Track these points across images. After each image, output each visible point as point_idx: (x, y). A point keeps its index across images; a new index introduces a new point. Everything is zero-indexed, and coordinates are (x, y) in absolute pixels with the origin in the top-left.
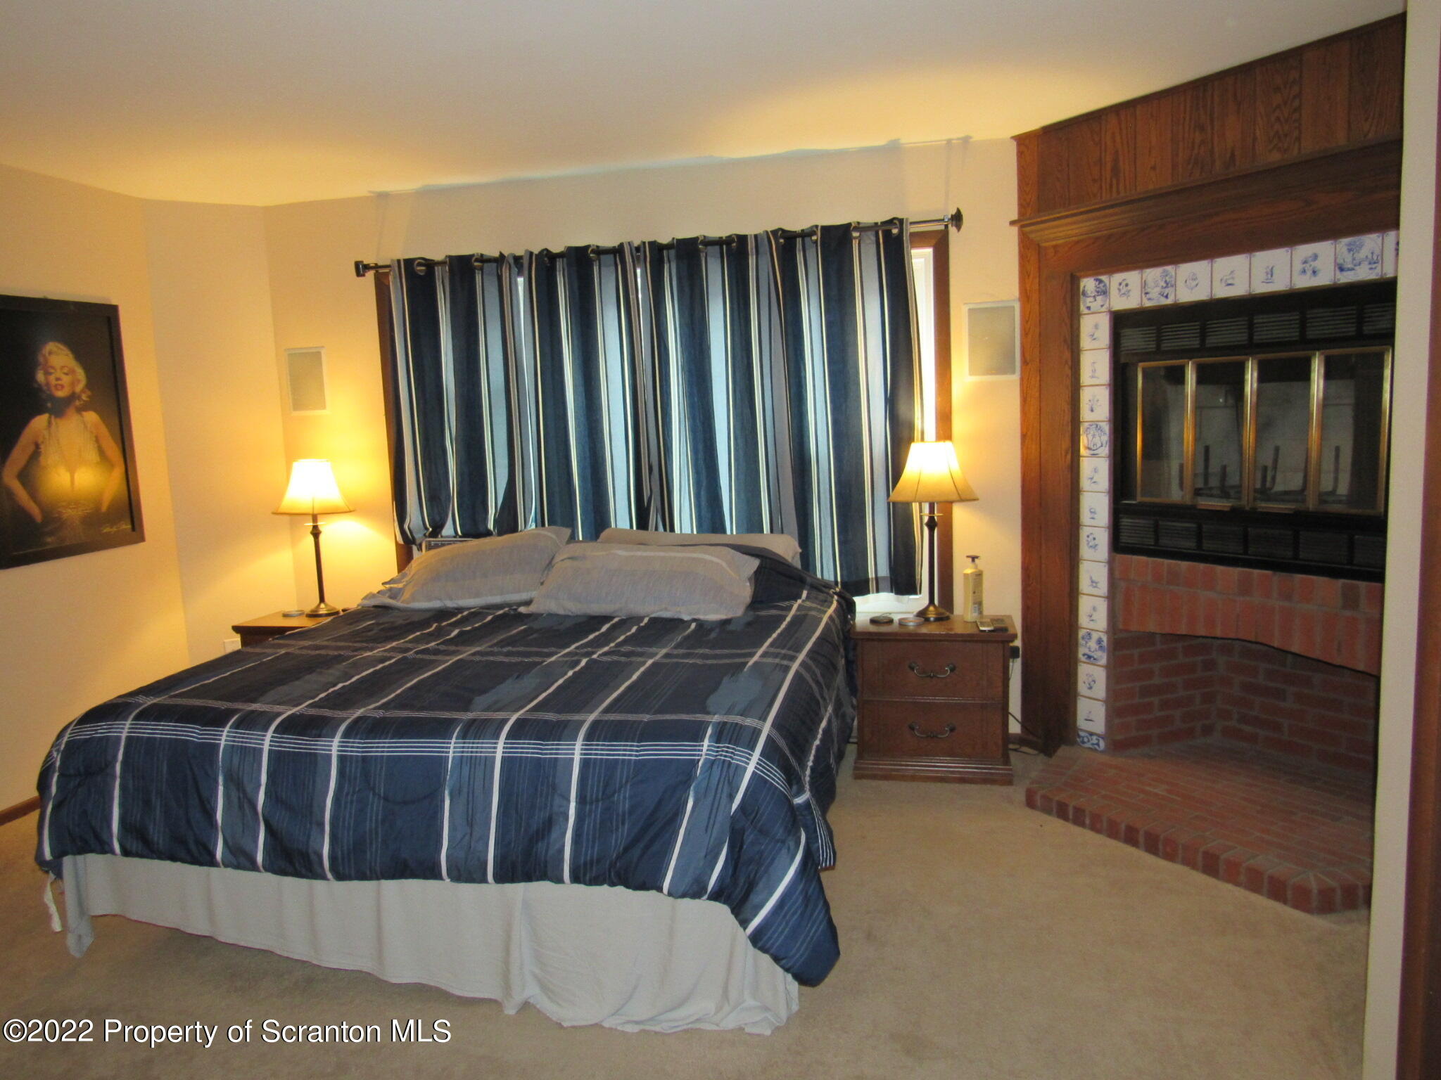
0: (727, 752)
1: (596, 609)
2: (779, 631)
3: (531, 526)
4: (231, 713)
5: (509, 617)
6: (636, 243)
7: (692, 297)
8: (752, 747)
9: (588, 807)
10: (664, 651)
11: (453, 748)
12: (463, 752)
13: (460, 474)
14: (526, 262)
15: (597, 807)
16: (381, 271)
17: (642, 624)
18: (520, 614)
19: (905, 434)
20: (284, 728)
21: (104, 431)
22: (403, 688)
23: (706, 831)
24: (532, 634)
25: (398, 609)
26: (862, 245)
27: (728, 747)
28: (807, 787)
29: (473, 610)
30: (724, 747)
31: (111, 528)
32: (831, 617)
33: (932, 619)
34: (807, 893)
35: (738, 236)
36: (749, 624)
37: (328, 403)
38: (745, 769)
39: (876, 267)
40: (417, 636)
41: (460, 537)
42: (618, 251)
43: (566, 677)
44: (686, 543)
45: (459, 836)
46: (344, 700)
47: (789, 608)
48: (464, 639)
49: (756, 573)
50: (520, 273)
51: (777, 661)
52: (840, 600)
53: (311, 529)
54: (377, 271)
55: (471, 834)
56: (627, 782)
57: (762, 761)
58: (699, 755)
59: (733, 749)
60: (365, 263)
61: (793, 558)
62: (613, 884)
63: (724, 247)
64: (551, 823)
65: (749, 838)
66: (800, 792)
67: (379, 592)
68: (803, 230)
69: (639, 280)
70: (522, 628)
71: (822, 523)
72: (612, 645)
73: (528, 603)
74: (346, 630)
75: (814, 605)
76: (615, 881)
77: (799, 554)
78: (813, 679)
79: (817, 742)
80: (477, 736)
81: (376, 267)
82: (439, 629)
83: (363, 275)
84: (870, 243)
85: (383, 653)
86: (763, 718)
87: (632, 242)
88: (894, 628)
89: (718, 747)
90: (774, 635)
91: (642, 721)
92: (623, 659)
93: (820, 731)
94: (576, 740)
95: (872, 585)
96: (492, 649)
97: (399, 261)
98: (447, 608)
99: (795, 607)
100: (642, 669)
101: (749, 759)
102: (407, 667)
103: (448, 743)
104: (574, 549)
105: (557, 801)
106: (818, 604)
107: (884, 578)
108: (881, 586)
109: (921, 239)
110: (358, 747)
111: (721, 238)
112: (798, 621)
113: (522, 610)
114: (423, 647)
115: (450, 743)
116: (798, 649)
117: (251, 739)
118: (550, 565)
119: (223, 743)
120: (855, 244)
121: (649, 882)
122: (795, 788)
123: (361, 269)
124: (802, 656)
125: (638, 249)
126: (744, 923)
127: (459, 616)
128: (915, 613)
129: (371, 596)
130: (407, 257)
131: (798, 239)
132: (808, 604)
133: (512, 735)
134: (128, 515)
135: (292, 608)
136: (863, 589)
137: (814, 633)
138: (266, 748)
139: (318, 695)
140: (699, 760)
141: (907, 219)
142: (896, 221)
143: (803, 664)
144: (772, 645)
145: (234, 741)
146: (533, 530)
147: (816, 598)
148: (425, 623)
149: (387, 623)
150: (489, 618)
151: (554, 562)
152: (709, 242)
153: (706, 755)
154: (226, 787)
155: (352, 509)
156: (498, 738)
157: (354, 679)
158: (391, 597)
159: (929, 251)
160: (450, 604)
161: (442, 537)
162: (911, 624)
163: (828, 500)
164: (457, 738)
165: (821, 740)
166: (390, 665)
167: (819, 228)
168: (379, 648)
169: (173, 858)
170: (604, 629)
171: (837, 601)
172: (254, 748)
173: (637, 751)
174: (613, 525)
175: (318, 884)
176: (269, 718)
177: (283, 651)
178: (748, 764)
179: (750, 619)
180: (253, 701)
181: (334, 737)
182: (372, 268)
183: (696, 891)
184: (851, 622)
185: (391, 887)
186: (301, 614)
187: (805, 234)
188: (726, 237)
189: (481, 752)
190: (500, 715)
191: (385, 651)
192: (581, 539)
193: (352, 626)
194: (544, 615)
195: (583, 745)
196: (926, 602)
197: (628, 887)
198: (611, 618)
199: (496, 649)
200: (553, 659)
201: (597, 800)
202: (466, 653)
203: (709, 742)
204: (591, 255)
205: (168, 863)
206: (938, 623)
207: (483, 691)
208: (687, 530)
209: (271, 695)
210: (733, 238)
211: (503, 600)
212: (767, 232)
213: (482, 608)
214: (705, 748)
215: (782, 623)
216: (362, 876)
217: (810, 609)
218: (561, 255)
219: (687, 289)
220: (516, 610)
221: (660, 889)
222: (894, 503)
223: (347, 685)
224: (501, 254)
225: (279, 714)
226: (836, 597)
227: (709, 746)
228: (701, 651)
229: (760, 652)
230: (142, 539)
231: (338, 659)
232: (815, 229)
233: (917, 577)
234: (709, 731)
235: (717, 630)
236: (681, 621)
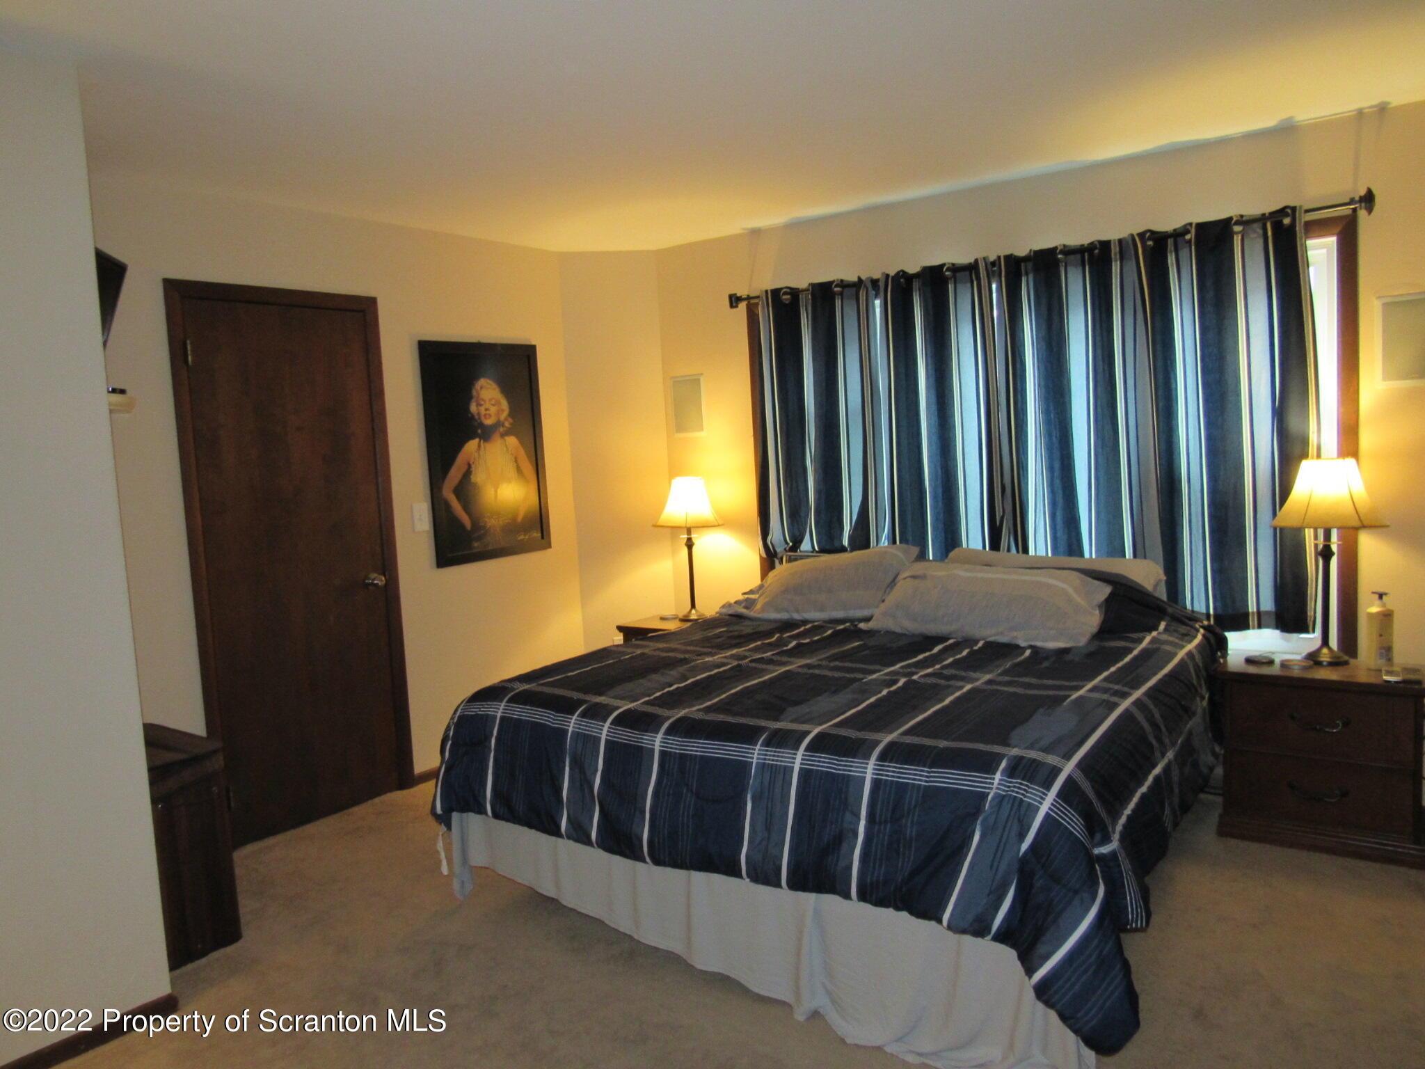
0: (1019, 788)
1: (932, 629)
2: (1120, 665)
3: (884, 543)
4: (580, 703)
5: (849, 631)
6: (992, 258)
7: (1050, 310)
8: (1048, 786)
9: (877, 827)
10: (987, 677)
11: (756, 754)
12: (765, 759)
13: (818, 492)
14: (882, 284)
15: (885, 829)
16: (753, 301)
17: (976, 648)
18: (861, 631)
19: (1297, 450)
20: (618, 722)
21: (522, 452)
22: (728, 694)
23: (991, 867)
24: (863, 651)
25: (750, 619)
26: (1246, 240)
27: (1021, 784)
28: (1116, 836)
29: (816, 624)
30: (1016, 783)
31: (525, 535)
32: (1190, 654)
33: (1325, 663)
34: (1101, 951)
35: (1100, 242)
36: (1090, 655)
37: (705, 426)
38: (1038, 808)
39: (1263, 265)
40: (758, 645)
41: (817, 552)
42: (972, 268)
43: (879, 696)
44: (1039, 565)
45: (758, 839)
46: (672, 700)
47: (1140, 641)
48: (799, 651)
49: (1107, 600)
50: (876, 296)
51: (1105, 697)
52: (1209, 635)
53: (685, 541)
54: (749, 302)
55: (769, 838)
56: (915, 807)
57: (1057, 802)
58: (989, 788)
59: (1027, 786)
60: (738, 295)
61: (1156, 586)
62: (898, 909)
63: (1086, 254)
64: (842, 838)
65: (1039, 883)
66: (1106, 839)
67: (736, 602)
68: (1175, 230)
69: (994, 295)
70: (857, 644)
71: (1193, 548)
72: (938, 666)
73: (868, 619)
74: (698, 636)
75: (1171, 639)
76: (899, 905)
77: (1163, 583)
78: (1148, 720)
79: (1144, 789)
80: (779, 745)
81: (749, 298)
82: (780, 639)
83: (737, 307)
84: (1256, 238)
85: (724, 659)
86: (1067, 756)
87: (988, 257)
88: (1275, 670)
89: (1011, 782)
90: (1113, 669)
91: (937, 747)
92: (943, 682)
93: (1151, 778)
94: (869, 759)
95: (1253, 620)
96: (820, 663)
97: (766, 291)
98: (793, 619)
99: (1148, 639)
100: (958, 694)
101: (1044, 799)
102: (739, 673)
103: (753, 749)
104: (919, 568)
105: (848, 816)
106: (1177, 638)
107: (1267, 613)
108: (1263, 622)
109: (1318, 227)
110: (680, 745)
111: (1083, 245)
112: (1146, 654)
113: (862, 626)
114: (760, 656)
115: (755, 750)
116: (1136, 686)
117: (592, 728)
118: (893, 582)
119: (571, 729)
120: (1237, 240)
121: (930, 912)
122: (1098, 836)
123: (734, 300)
124: (1137, 694)
125: (993, 264)
126: (1030, 972)
127: (802, 629)
128: (1304, 654)
129: (729, 605)
130: (773, 287)
131: (1169, 240)
132: (1165, 637)
133: (811, 748)
134: (539, 526)
135: (668, 612)
136: (1241, 623)
137: (1162, 668)
138: (603, 737)
139: (654, 693)
140: (989, 793)
141: (1301, 207)
142: (1289, 211)
143: (1138, 703)
144: (1105, 679)
145: (579, 728)
146: (885, 547)
147: (1175, 631)
148: (769, 634)
149: (736, 631)
150: (830, 632)
151: (898, 579)
152: (1068, 251)
153: (997, 788)
154: (571, 769)
155: (720, 523)
156: (797, 749)
157: (689, 681)
158: (746, 608)
159: (1332, 240)
160: (796, 616)
161: (800, 551)
162: (1296, 667)
163: (1200, 523)
164: (761, 745)
165: (1150, 788)
166: (724, 671)
167: (1194, 225)
168: (721, 654)
169: (530, 826)
170: (936, 650)
171: (1204, 636)
172: (595, 736)
173: (927, 777)
174: (964, 545)
175: (639, 865)
176: (609, 710)
177: (639, 652)
178: (1041, 803)
179: (1092, 649)
180: (600, 694)
181: (657, 733)
182: (744, 299)
183: (979, 929)
184: (1222, 661)
185: (699, 877)
186: (675, 618)
187: (1178, 234)
188: (1088, 244)
189: (781, 761)
190: (805, 727)
191: (725, 657)
192: (931, 558)
193: (705, 633)
194: (882, 632)
195: (875, 765)
196: (1318, 643)
197: (911, 913)
198: (947, 639)
199: (824, 663)
200: (874, 676)
201: (886, 822)
202: (795, 665)
203: (1001, 775)
204: (947, 273)
205: (525, 829)
206: (1330, 668)
207: (796, 703)
208: (1042, 553)
209: (618, 690)
210: (1096, 245)
211: (845, 615)
212: (1132, 236)
213: (825, 622)
214: (996, 782)
215: (1126, 657)
216: (676, 865)
217: (1166, 642)
218: (917, 276)
219: (1044, 301)
220: (856, 625)
221: (940, 921)
222: (1282, 529)
223: (682, 687)
224: (859, 278)
225: (618, 708)
226: (1202, 631)
227: (1000, 780)
228: (1026, 680)
229: (1089, 686)
230: (549, 546)
231: (684, 661)
232: (1189, 227)
233: (1309, 614)
234: (1004, 764)
235: (1052, 659)
236: (1017, 647)
